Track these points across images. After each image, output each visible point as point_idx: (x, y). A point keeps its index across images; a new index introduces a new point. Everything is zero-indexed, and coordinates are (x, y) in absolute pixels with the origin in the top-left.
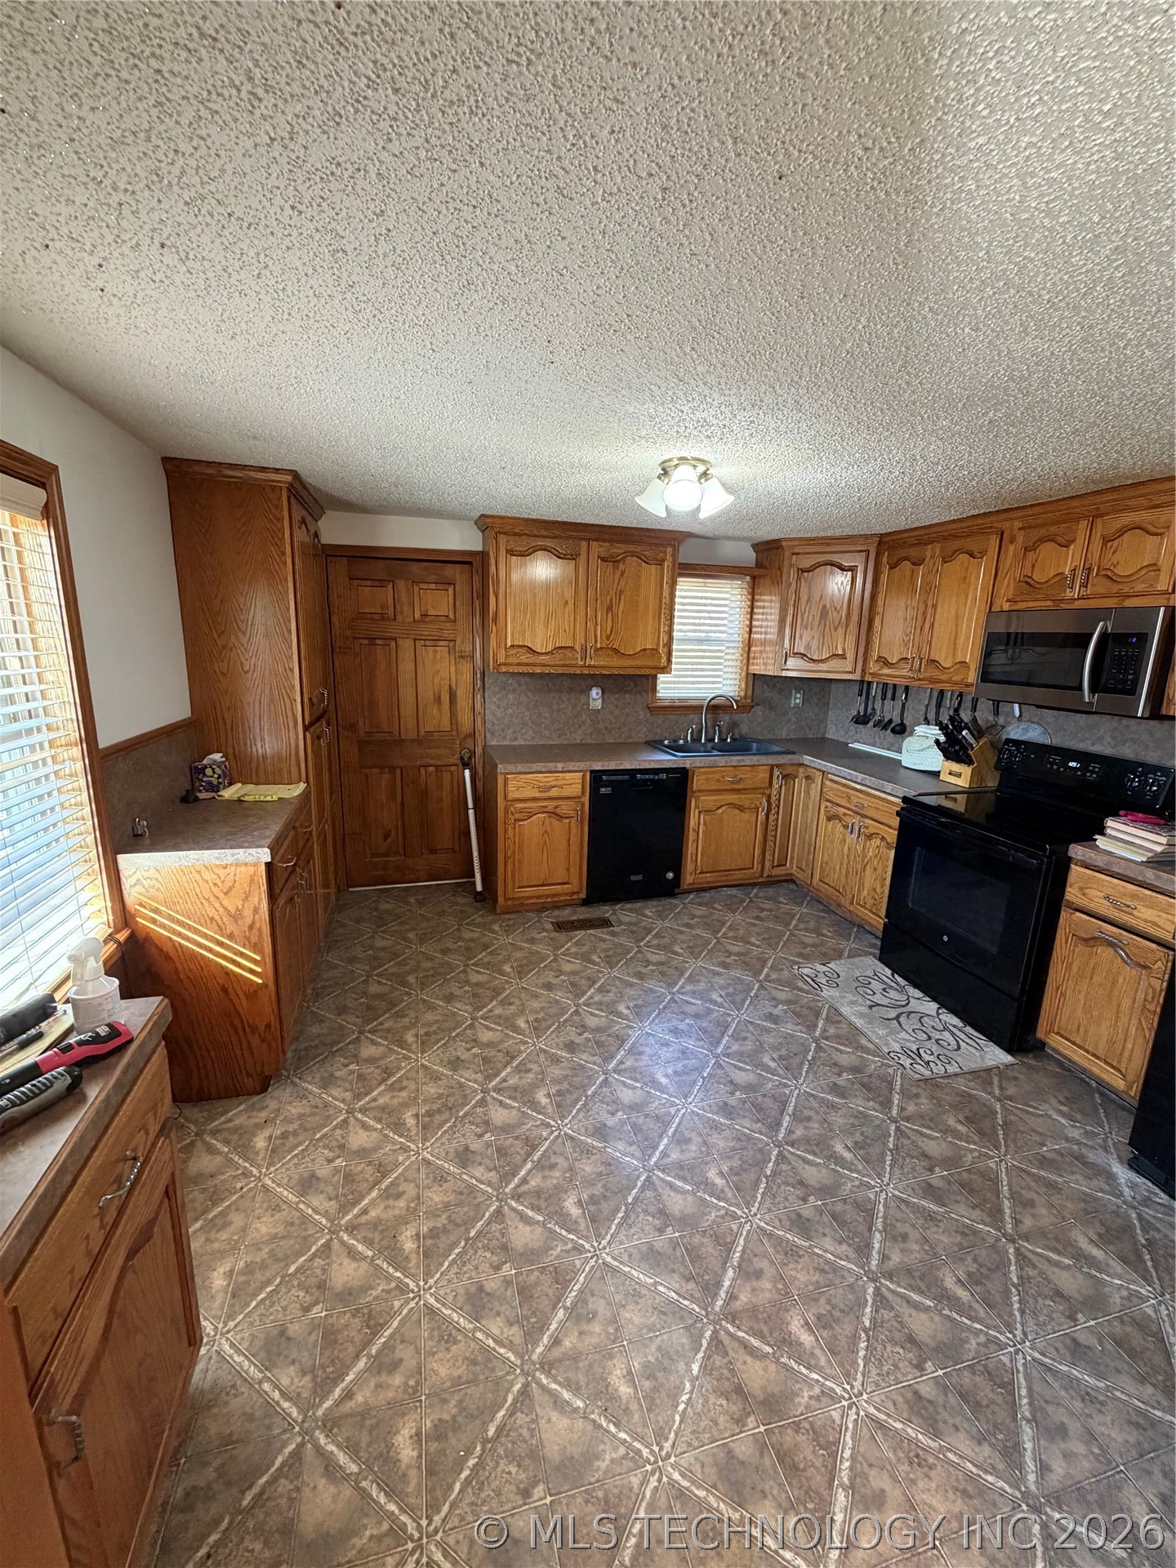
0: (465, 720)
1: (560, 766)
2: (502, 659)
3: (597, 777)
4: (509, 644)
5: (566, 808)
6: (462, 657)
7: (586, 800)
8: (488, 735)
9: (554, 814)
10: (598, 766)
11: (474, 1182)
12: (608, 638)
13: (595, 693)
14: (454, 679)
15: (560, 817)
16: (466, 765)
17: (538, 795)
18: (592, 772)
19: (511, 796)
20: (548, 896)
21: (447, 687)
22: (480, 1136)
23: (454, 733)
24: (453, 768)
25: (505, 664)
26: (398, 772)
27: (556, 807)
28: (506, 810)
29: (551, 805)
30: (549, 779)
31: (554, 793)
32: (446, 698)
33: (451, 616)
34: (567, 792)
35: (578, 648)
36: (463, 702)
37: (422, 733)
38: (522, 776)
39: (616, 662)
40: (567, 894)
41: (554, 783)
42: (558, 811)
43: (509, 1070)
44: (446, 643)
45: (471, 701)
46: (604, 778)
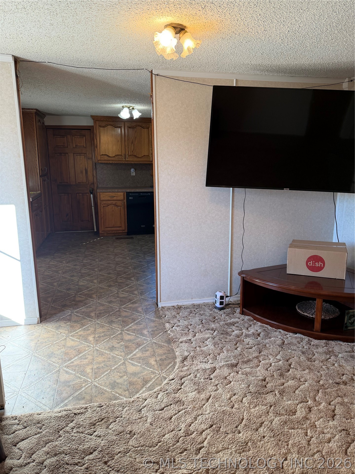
0: (90, 178)
1: (116, 190)
2: (99, 159)
3: (128, 193)
4: (101, 154)
5: (119, 203)
6: (89, 159)
7: (125, 201)
8: (98, 184)
9: (115, 205)
10: (128, 191)
12: (132, 152)
13: (132, 170)
14: (86, 166)
15: (118, 206)
16: (91, 193)
17: (110, 199)
18: (126, 192)
19: (102, 199)
20: (115, 231)
21: (84, 168)
23: (87, 183)
24: (87, 194)
25: (100, 160)
26: (70, 195)
27: (116, 203)
28: (100, 204)
29: (114, 202)
30: (113, 194)
31: (115, 198)
32: (84, 172)
33: (85, 146)
34: (118, 198)
35: (123, 155)
36: (90, 173)
37: (77, 183)
38: (105, 193)
39: (135, 159)
40: (121, 230)
41: (114, 196)
42: (116, 204)
44: (83, 154)
45: (92, 173)
46: (130, 194)
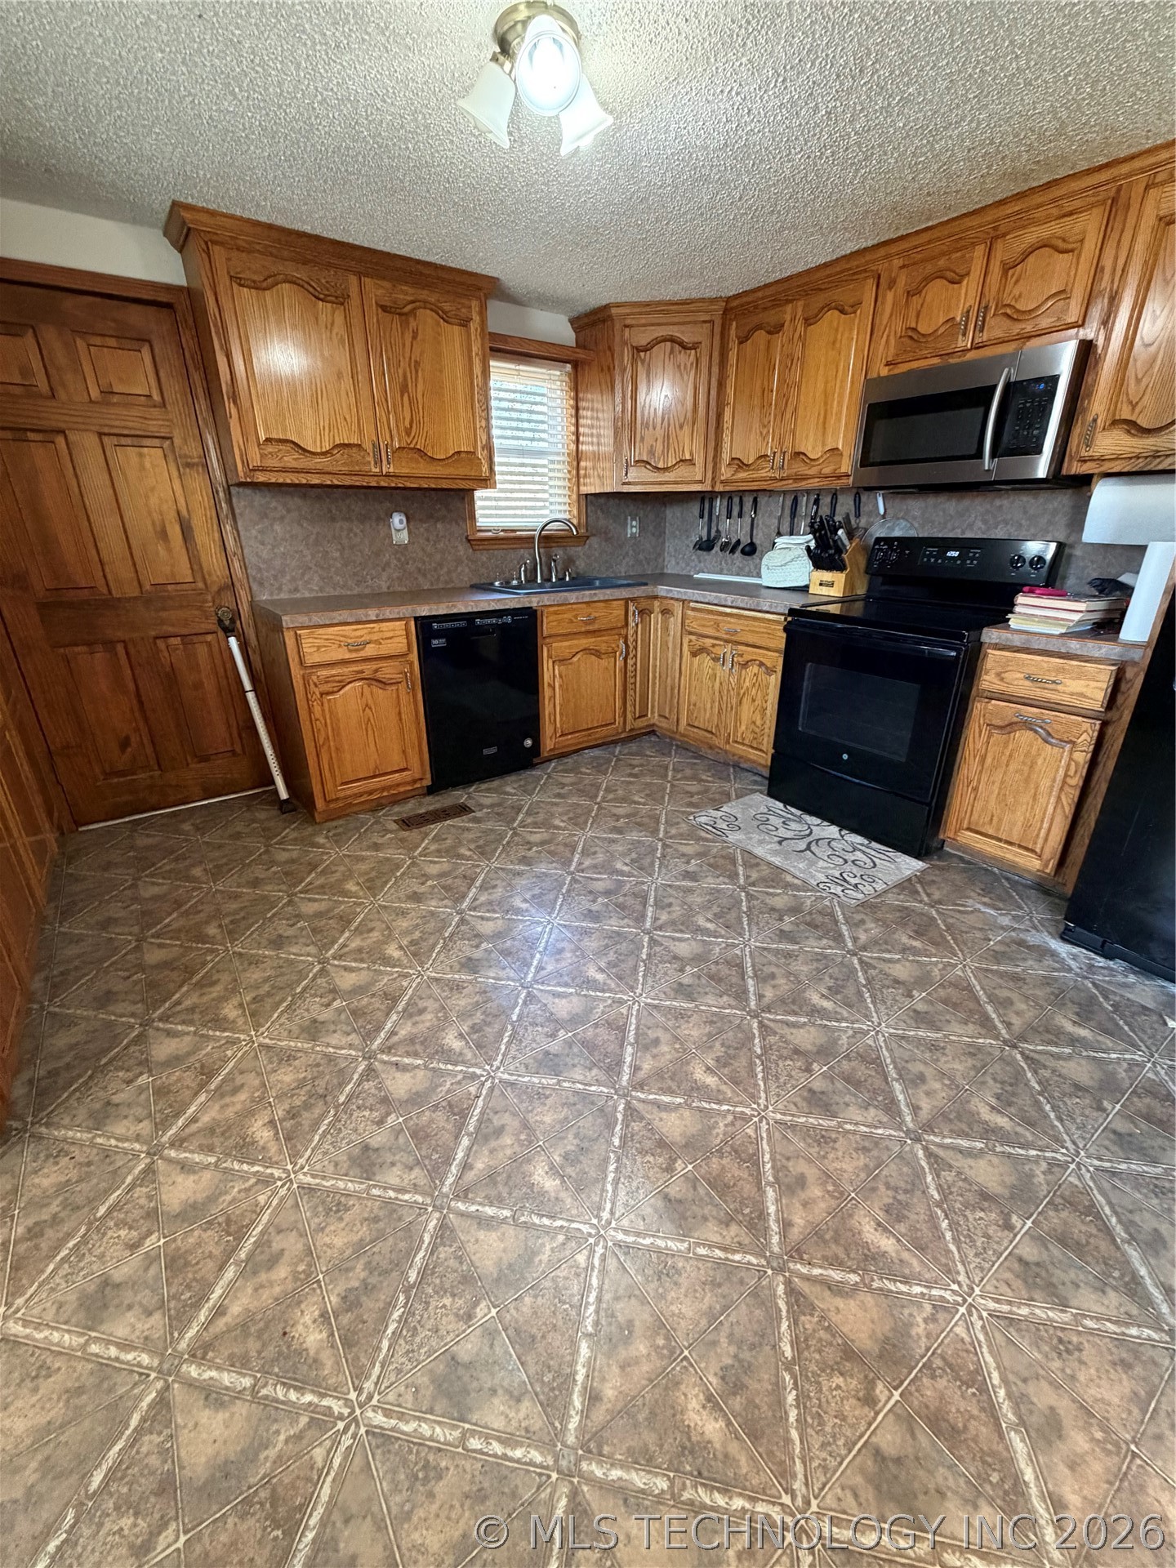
0: (213, 561)
1: (372, 614)
2: (255, 460)
3: (424, 626)
4: (262, 437)
5: (389, 671)
6: (188, 465)
7: (414, 657)
8: (255, 587)
9: (375, 680)
10: (424, 611)
11: (392, 1194)
12: (408, 432)
13: (398, 520)
14: (181, 501)
15: (383, 684)
16: (228, 631)
17: (347, 656)
18: (416, 619)
19: (309, 661)
20: (383, 789)
21: (173, 514)
22: (380, 1122)
23: (201, 585)
24: (209, 638)
25: (263, 470)
26: (120, 648)
27: (376, 671)
28: (306, 681)
29: (368, 668)
30: (361, 632)
31: (370, 651)
32: (175, 532)
33: (156, 397)
34: (387, 649)
35: (368, 446)
36: (205, 538)
37: (147, 587)
38: (321, 631)
40: (407, 783)
41: (367, 638)
42: (379, 675)
43: (394, 1017)
44: (156, 442)
45: (217, 535)
46: (435, 626)
